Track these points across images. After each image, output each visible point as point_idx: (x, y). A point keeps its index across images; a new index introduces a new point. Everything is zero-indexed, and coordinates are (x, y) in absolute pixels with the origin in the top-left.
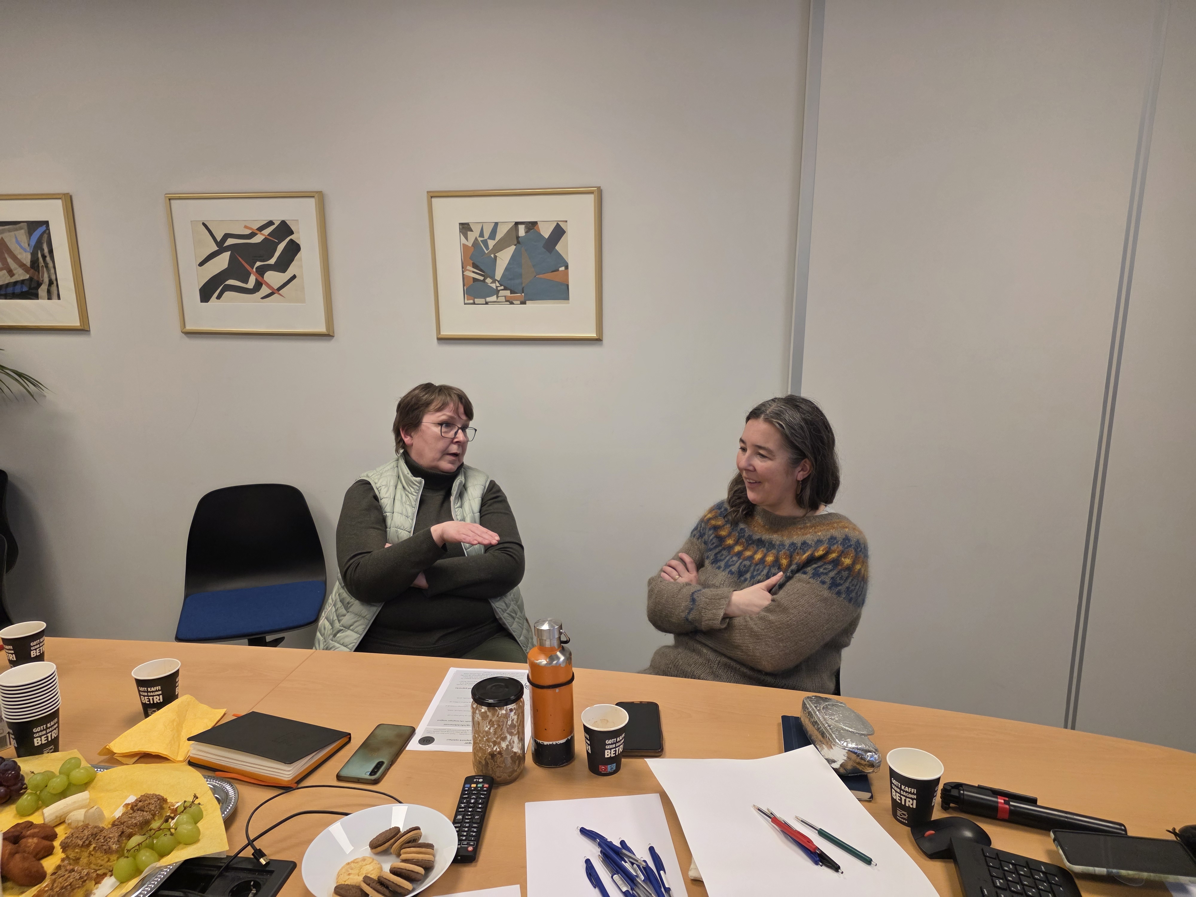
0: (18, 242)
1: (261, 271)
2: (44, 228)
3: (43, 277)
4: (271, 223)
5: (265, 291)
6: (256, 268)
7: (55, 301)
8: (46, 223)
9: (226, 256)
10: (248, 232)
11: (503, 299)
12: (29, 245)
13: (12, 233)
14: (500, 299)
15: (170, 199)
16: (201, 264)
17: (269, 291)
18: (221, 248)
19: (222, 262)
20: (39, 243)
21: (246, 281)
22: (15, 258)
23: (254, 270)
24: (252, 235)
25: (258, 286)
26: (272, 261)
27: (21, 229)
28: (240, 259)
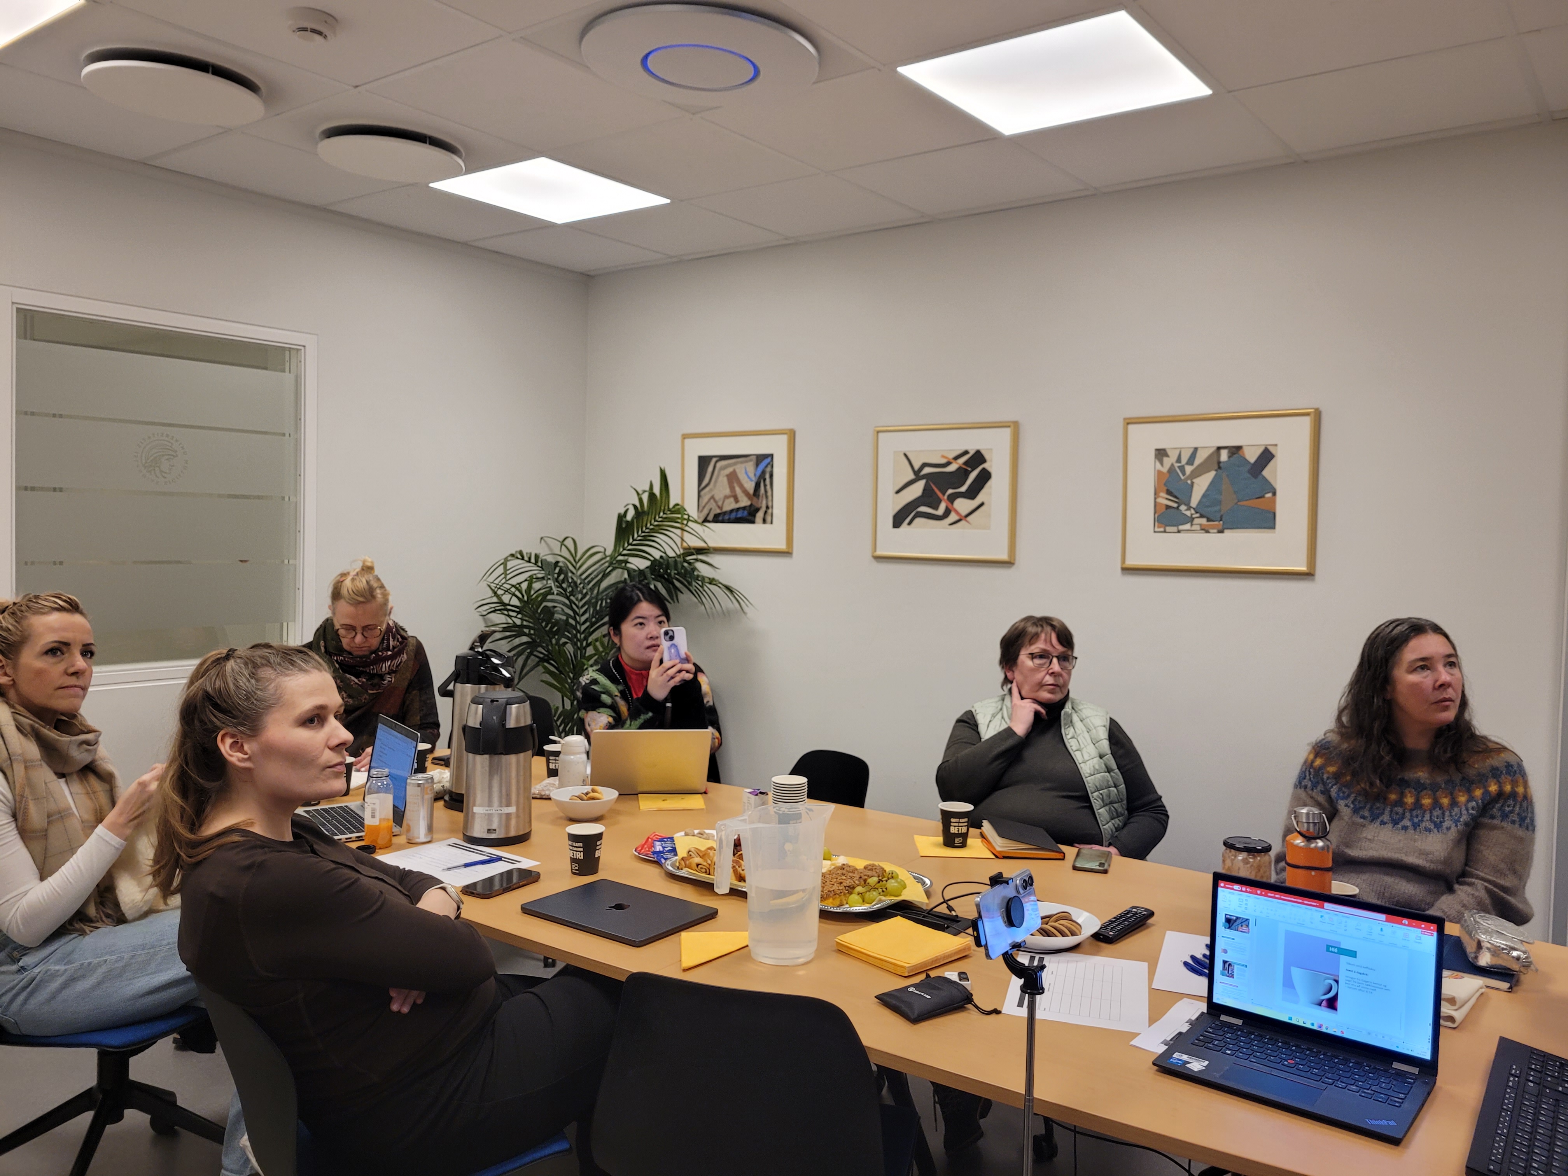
0: (746, 473)
1: (952, 498)
2: (769, 459)
3: (761, 503)
4: (966, 452)
5: (953, 517)
6: (948, 496)
7: (767, 526)
8: (772, 456)
9: (921, 484)
10: (944, 461)
11: (1198, 527)
12: (755, 475)
13: (743, 465)
14: (1194, 527)
15: (878, 432)
16: (898, 492)
17: (957, 518)
18: (918, 475)
19: (917, 489)
20: (763, 472)
21: (936, 508)
22: (741, 486)
24: (948, 464)
25: (947, 513)
26: (963, 489)
27: (751, 460)
28: (933, 487)
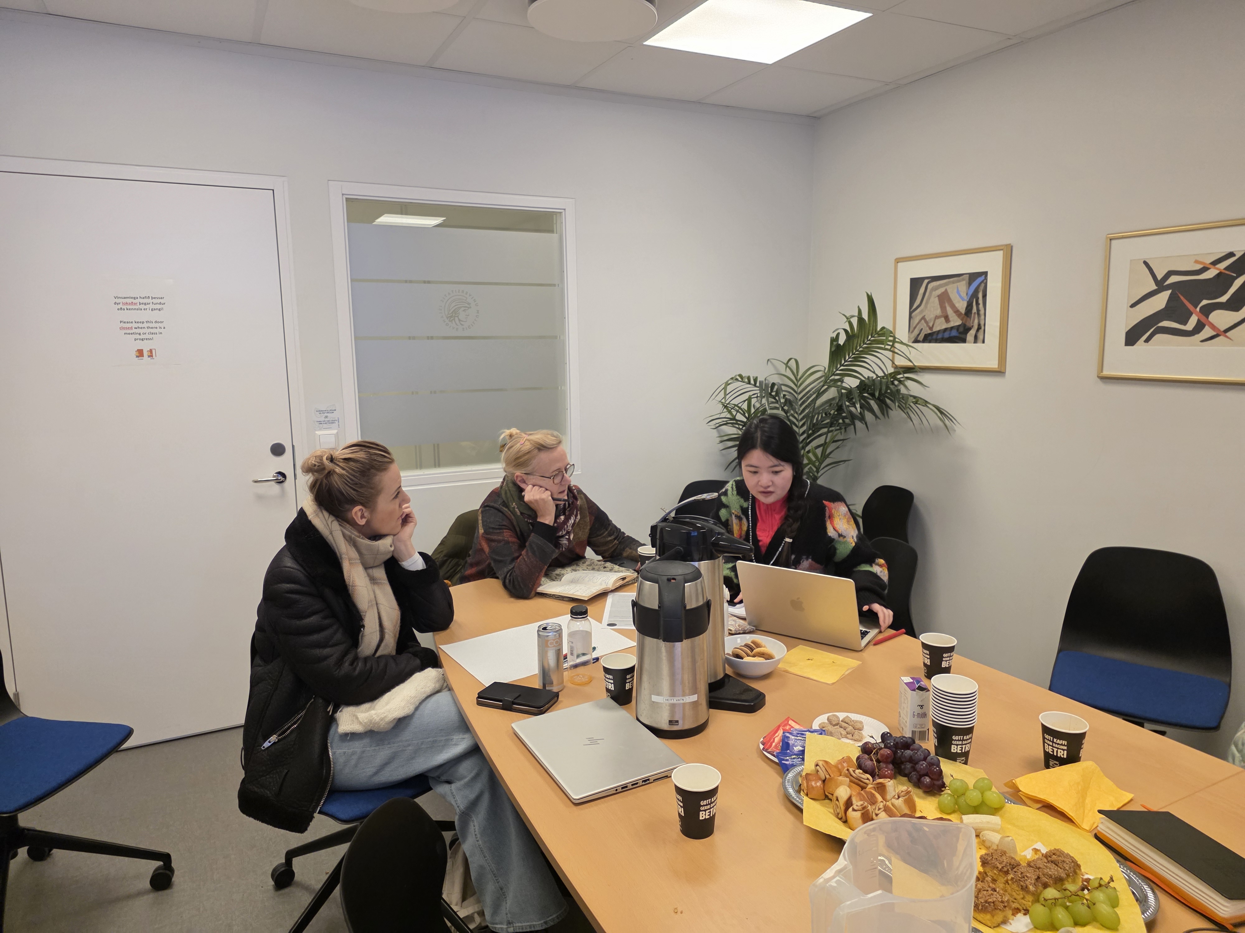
0: (958, 292)
1: (1207, 311)
2: (983, 277)
3: (973, 323)
4: (1231, 255)
5: (1207, 332)
6: (1201, 308)
7: (980, 345)
8: (985, 274)
9: (1166, 295)
10: (1198, 267)
12: (967, 294)
13: (955, 285)
15: (1111, 240)
16: (1133, 306)
17: (1214, 333)
18: (1161, 285)
19: (1160, 301)
20: (976, 291)
21: (1185, 323)
22: (953, 306)
23: (1198, 309)
24: (1204, 269)
25: (1199, 327)
26: (1224, 299)
27: (963, 280)
28: (1182, 298)
